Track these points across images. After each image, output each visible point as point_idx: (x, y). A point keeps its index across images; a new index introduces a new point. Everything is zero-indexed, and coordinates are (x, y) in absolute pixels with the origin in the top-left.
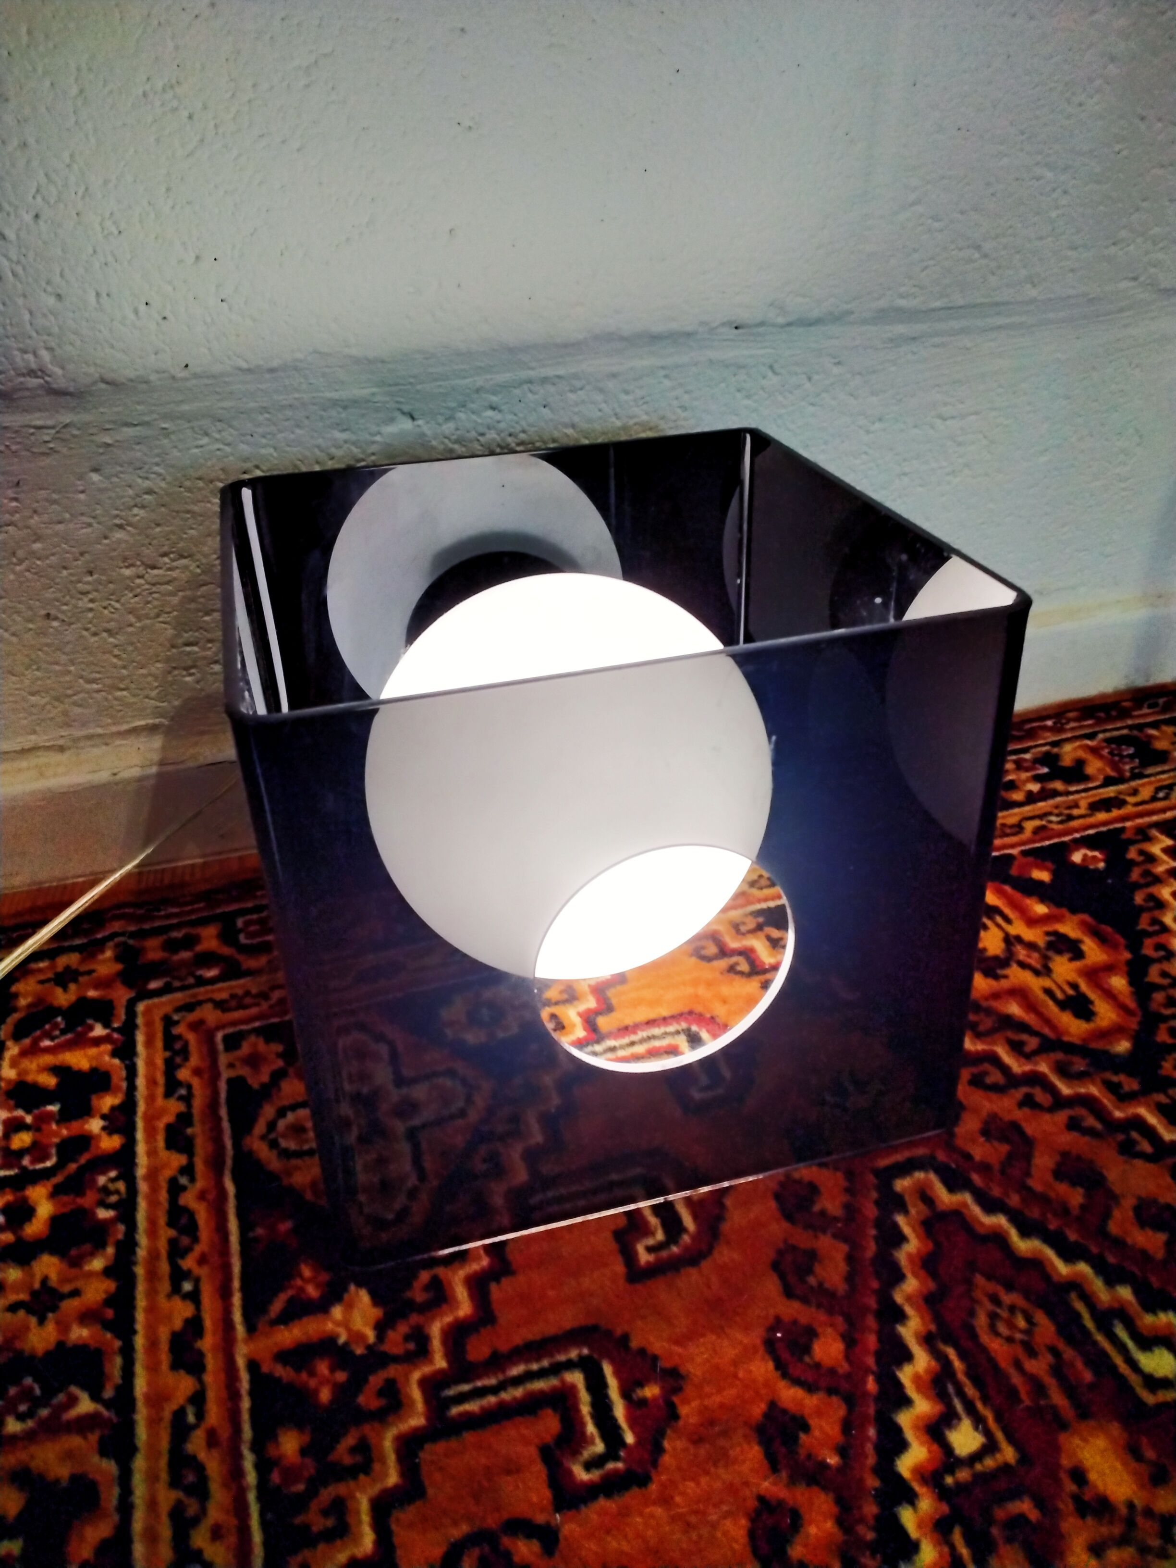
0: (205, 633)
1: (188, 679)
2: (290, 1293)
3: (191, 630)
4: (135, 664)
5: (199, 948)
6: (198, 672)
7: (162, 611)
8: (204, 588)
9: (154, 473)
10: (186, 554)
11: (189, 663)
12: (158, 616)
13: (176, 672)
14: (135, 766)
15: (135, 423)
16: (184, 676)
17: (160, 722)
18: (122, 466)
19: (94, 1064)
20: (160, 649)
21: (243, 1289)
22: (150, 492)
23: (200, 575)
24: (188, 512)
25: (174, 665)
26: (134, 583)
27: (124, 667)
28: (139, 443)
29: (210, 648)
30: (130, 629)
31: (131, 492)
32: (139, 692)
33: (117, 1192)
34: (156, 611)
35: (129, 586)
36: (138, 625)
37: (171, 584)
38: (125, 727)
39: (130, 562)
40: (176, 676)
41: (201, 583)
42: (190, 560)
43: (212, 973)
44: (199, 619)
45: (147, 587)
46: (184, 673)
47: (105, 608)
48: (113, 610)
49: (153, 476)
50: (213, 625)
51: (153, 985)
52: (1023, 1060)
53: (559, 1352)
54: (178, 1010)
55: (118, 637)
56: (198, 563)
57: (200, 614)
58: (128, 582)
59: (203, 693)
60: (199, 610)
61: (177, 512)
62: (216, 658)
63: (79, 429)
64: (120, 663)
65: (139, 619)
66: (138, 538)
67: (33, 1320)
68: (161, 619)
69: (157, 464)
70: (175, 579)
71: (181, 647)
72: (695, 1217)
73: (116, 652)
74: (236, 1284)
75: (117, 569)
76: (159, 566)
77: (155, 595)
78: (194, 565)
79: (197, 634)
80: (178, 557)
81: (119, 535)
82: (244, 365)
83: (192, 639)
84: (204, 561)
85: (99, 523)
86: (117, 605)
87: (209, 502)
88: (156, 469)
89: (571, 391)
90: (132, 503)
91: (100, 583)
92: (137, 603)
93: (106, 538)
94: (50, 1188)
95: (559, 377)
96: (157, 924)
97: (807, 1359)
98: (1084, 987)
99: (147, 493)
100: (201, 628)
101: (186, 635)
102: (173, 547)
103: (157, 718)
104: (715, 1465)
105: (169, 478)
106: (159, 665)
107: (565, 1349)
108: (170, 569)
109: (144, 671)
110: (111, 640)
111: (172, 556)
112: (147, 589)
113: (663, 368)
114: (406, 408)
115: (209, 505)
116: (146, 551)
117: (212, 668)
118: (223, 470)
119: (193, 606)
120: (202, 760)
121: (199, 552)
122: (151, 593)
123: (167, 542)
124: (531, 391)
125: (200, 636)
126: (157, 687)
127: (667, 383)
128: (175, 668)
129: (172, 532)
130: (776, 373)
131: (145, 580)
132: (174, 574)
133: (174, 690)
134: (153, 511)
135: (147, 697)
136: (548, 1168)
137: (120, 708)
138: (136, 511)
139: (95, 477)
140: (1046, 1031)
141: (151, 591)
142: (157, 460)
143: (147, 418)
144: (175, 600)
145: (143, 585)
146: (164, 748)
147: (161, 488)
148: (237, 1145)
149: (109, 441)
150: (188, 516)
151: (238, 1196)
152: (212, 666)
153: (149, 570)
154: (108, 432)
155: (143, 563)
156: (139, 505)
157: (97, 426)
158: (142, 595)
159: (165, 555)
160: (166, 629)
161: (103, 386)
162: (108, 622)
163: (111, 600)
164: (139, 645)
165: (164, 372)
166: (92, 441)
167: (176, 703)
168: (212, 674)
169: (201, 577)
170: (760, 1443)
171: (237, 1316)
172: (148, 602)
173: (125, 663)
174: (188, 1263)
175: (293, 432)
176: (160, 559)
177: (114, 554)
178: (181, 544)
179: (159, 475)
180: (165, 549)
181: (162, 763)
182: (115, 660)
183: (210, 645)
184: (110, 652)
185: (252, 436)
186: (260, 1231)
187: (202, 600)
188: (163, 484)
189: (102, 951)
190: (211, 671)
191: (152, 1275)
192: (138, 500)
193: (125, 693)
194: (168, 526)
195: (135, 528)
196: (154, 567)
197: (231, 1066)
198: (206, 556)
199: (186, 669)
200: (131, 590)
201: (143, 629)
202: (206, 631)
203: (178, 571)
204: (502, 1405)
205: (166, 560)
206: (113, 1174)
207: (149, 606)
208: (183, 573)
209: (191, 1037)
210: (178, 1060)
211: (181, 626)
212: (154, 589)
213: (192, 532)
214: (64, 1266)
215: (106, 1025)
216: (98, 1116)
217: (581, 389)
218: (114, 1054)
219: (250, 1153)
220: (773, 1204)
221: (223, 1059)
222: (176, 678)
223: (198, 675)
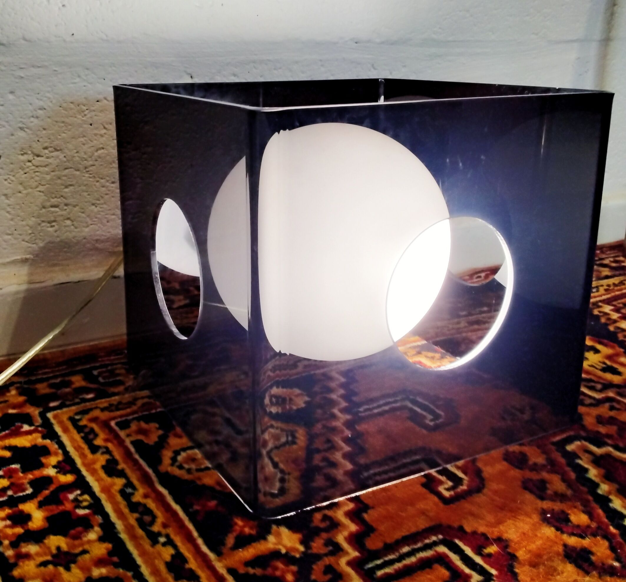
0: (64, 200)
1: (51, 229)
2: (235, 534)
3: (56, 197)
4: (19, 218)
5: (74, 386)
6: (57, 225)
7: (40, 184)
8: (67, 171)
9: (46, 97)
10: (58, 148)
11: (52, 219)
12: (37, 187)
13: (43, 224)
14: (14, 284)
15: (39, 66)
16: (48, 227)
17: (30, 257)
18: (28, 91)
19: (33, 443)
20: (36, 208)
21: (201, 535)
22: (42, 109)
23: (65, 162)
24: (63, 122)
25: (42, 219)
26: (25, 165)
27: (12, 220)
28: (39, 78)
29: (66, 210)
30: (20, 195)
31: (31, 107)
32: (19, 236)
33: (86, 500)
34: (36, 183)
35: (22, 167)
36: (24, 192)
37: (47, 167)
38: (8, 260)
39: (25, 151)
40: (43, 227)
41: (66, 167)
42: (61, 153)
43: (91, 396)
44: (61, 190)
45: (33, 167)
46: (49, 225)
47: (6, 180)
48: (11, 182)
49: (45, 99)
50: (69, 194)
51: (52, 405)
52: (599, 393)
53: (425, 539)
54: (77, 414)
55: (11, 199)
56: (65, 155)
57: (63, 187)
58: (22, 164)
59: (58, 239)
60: (62, 185)
61: (56, 122)
62: (69, 216)
63: (5, 66)
64: (9, 217)
65: (25, 188)
66: (32, 136)
67: (61, 569)
68: (38, 189)
69: (49, 92)
70: (51, 163)
71: (48, 208)
72: (465, 473)
73: (9, 209)
74: (195, 534)
75: (16, 155)
76: (42, 154)
77: (37, 174)
78: (63, 155)
79: (59, 200)
80: (54, 150)
81: (21, 134)
82: (105, 37)
83: (56, 203)
84: (69, 153)
85: (10, 126)
86: (13, 178)
87: (76, 117)
88: (48, 95)
89: (275, 69)
90: (31, 114)
91: (5, 164)
92: (26, 178)
93: (12, 135)
94: (36, 504)
95: (269, 60)
96: (39, 377)
97: (570, 524)
98: (608, 363)
99: (40, 109)
100: (62, 196)
101: (52, 200)
102: (51, 144)
103: (29, 254)
104: (552, 575)
105: (54, 101)
106: (33, 219)
107: (427, 537)
108: (48, 158)
109: (24, 223)
110: (7, 201)
111: (50, 149)
112: (33, 169)
113: (321, 60)
114: (189, 71)
115: (75, 119)
116: (34, 145)
117: (65, 223)
118: (85, 98)
119: (59, 181)
120: (56, 281)
121: (66, 147)
122: (35, 172)
123: (49, 140)
124: (255, 67)
125: (61, 201)
126: (30, 234)
127: (323, 69)
128: (43, 221)
129: (53, 134)
130: (375, 69)
131: (32, 164)
132: (50, 161)
133: (41, 236)
134: (43, 120)
135: (23, 240)
136: (362, 461)
137: (5, 246)
138: (32, 119)
139: (11, 97)
140: (602, 381)
141: (35, 171)
142: (49, 89)
143: (46, 64)
144: (48, 177)
145: (30, 167)
146: (31, 274)
147: (49, 106)
148: (156, 471)
149: (22, 75)
150: (63, 125)
151: (170, 493)
152: (66, 221)
153: (35, 157)
154: (22, 69)
155: (33, 153)
156: (35, 116)
157: (16, 66)
158: (30, 173)
159: (46, 148)
160: (40, 196)
161: (23, 42)
162: (7, 189)
163: (10, 175)
164: (23, 205)
165: (59, 37)
166: (13, 75)
167: (41, 245)
168: (65, 226)
169: (66, 164)
170: (570, 563)
171: (205, 549)
172: (32, 178)
173: (13, 217)
174: (156, 528)
175: (127, 79)
176: (43, 150)
177: (16, 145)
178: (56, 142)
179: (49, 98)
180: (46, 145)
181: (30, 282)
182: (7, 215)
183: (65, 208)
184: (4, 209)
185: (104, 79)
186: (196, 507)
187: (64, 178)
188: (50, 104)
189: (9, 391)
190: (65, 224)
191: (134, 537)
192: (35, 113)
193: (10, 237)
194: (50, 130)
195: (31, 130)
196: (38, 156)
197: (128, 435)
198: (70, 150)
199: (49, 222)
200: (23, 170)
201: (27, 194)
202: (64, 198)
203: (52, 159)
204: (406, 567)
205: (46, 151)
206: (79, 492)
207: (33, 180)
208: (55, 160)
209: (94, 426)
210: (91, 436)
211: (49, 194)
212: (37, 170)
213: (64, 135)
214: (68, 540)
215: (31, 424)
216: (51, 467)
217: (280, 68)
218: (44, 437)
219: (167, 473)
220: (505, 463)
221: (122, 434)
222: (43, 228)
223: (57, 227)
